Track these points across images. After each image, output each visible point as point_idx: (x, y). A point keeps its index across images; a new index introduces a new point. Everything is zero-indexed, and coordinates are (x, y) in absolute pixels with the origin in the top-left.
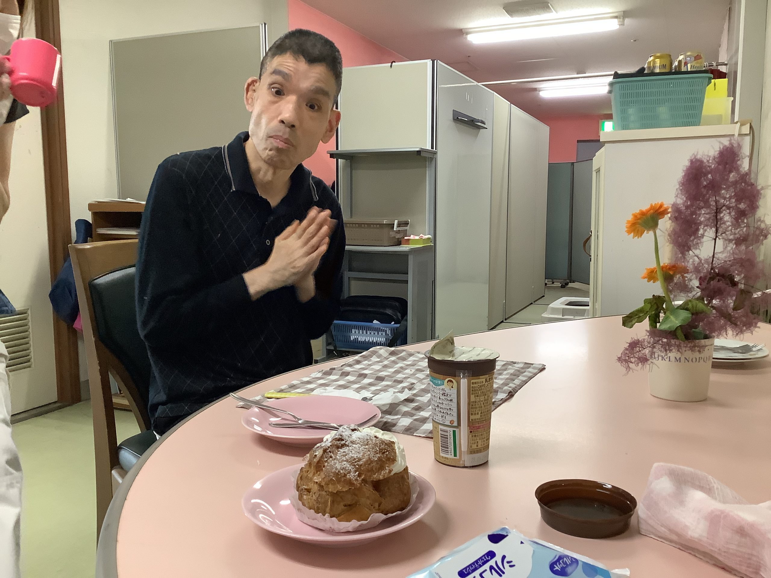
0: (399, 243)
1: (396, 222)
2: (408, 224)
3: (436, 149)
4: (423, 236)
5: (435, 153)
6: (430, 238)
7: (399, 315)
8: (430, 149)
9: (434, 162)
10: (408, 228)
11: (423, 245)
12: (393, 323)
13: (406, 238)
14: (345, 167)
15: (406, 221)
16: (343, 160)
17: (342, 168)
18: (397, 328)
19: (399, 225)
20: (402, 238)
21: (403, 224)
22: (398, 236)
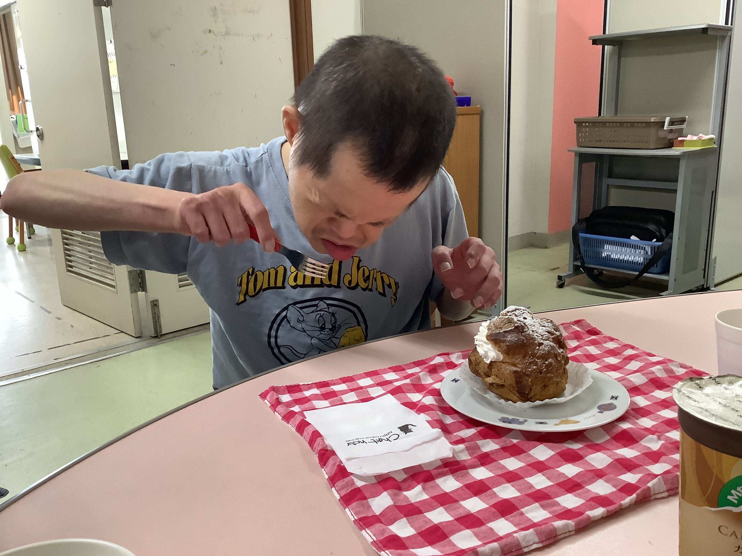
0: (670, 145)
1: (667, 120)
2: (686, 121)
3: (731, 25)
4: (703, 136)
5: (730, 30)
6: (713, 139)
7: (663, 231)
8: (723, 24)
9: (727, 41)
10: (684, 126)
11: (701, 148)
12: (655, 240)
13: (680, 139)
14: (612, 55)
15: (683, 118)
16: (611, 46)
17: (608, 56)
18: (659, 247)
19: (672, 123)
20: (675, 139)
21: (678, 121)
22: (670, 136)
